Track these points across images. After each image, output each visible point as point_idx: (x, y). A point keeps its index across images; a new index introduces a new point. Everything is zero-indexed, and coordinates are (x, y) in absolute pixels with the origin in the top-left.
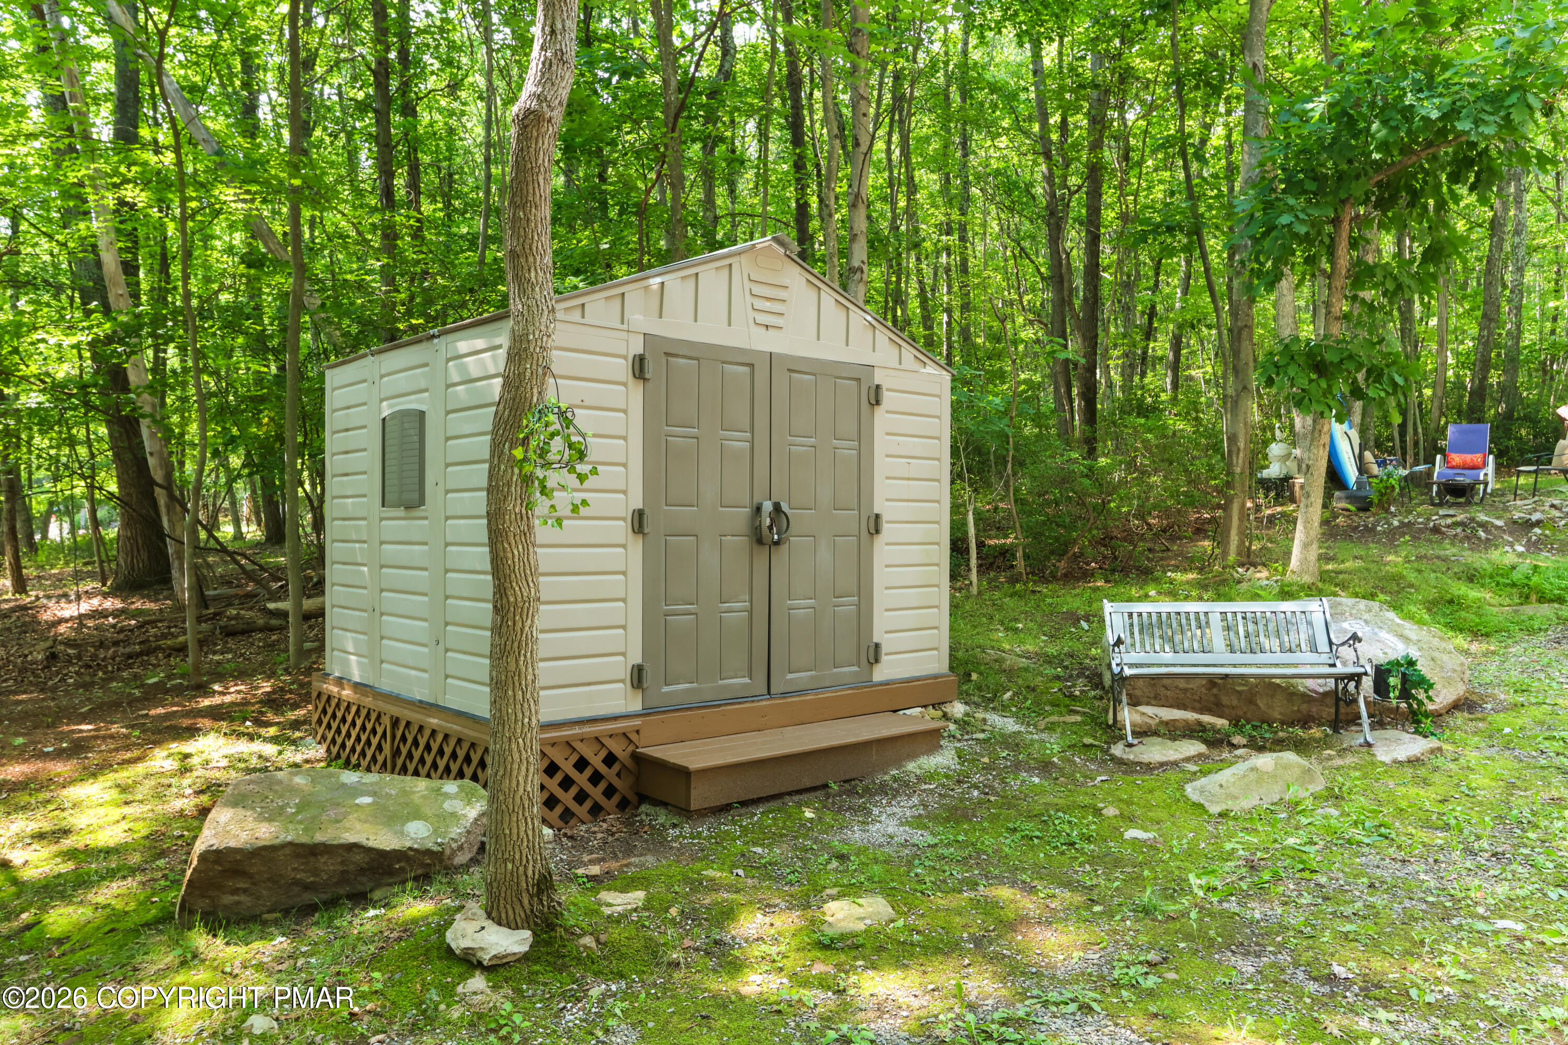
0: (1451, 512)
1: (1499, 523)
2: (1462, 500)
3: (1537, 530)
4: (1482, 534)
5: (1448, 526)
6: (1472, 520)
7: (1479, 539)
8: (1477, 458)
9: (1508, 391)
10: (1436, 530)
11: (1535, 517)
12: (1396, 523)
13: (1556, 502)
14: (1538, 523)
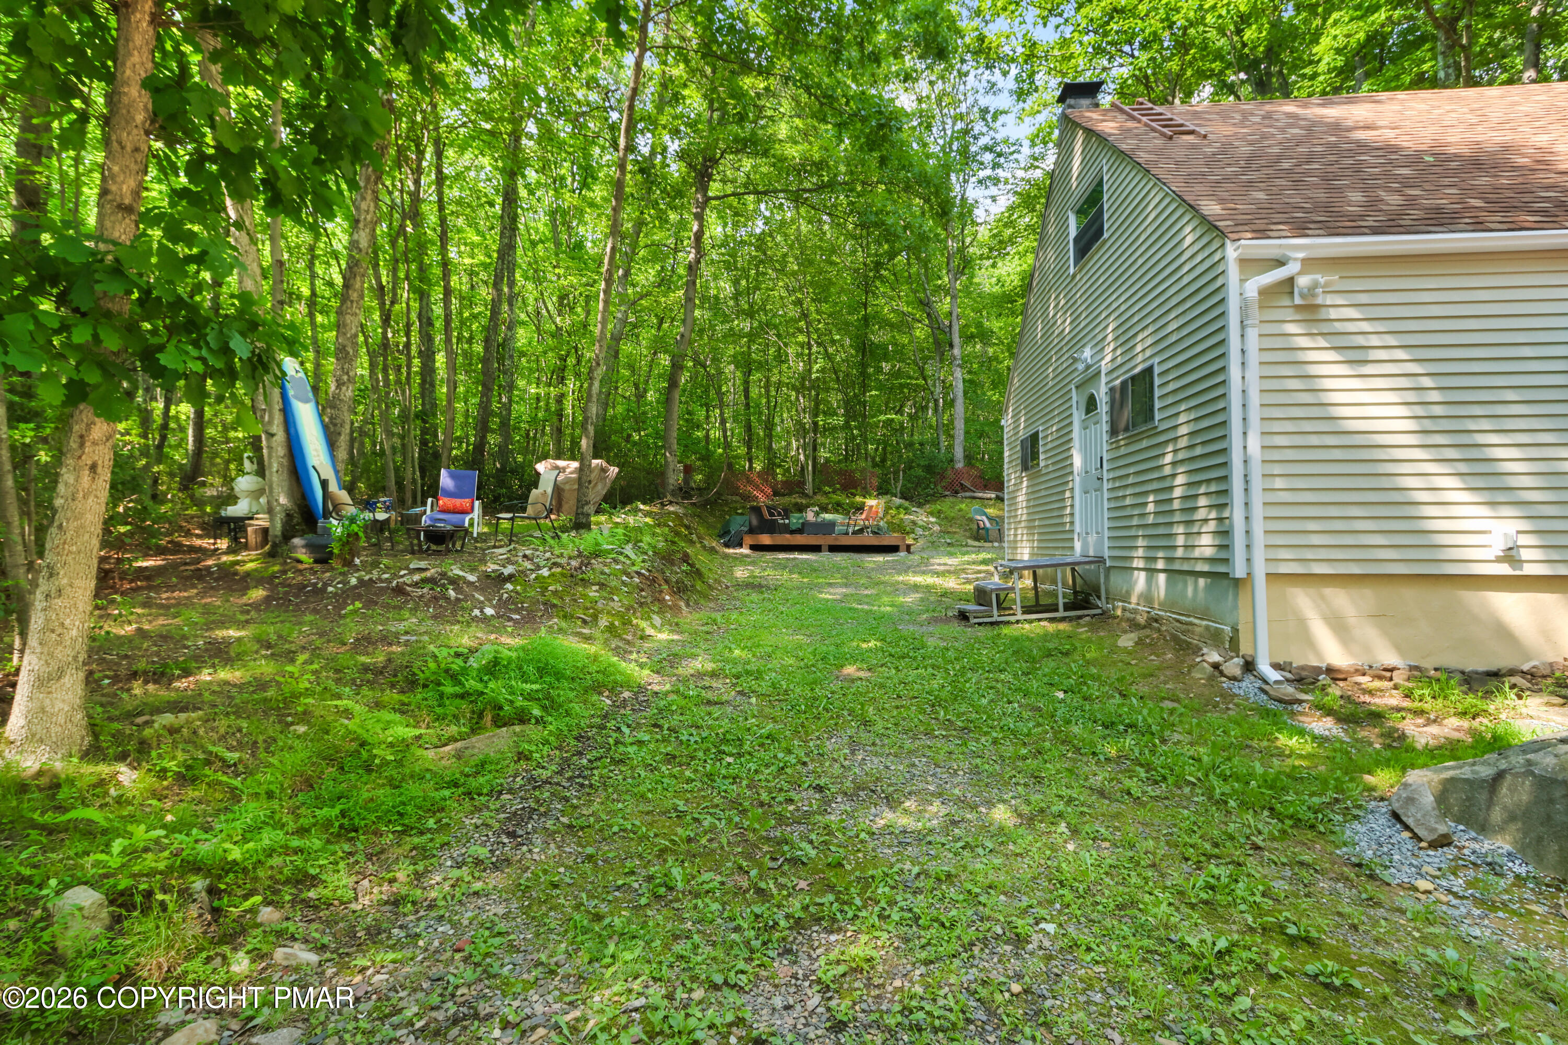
0: (423, 564)
1: (472, 578)
2: (442, 548)
3: (509, 586)
4: (452, 593)
5: (416, 585)
6: (443, 575)
7: (447, 599)
8: (466, 502)
9: (503, 452)
10: (399, 590)
11: (509, 570)
12: (354, 581)
13: (528, 552)
14: (510, 579)
